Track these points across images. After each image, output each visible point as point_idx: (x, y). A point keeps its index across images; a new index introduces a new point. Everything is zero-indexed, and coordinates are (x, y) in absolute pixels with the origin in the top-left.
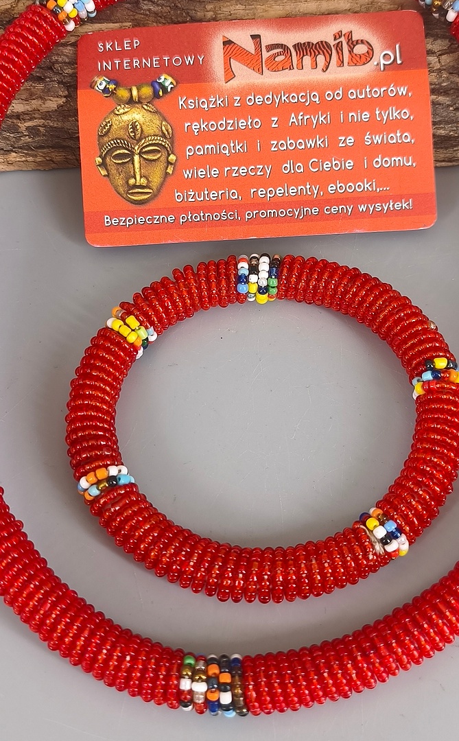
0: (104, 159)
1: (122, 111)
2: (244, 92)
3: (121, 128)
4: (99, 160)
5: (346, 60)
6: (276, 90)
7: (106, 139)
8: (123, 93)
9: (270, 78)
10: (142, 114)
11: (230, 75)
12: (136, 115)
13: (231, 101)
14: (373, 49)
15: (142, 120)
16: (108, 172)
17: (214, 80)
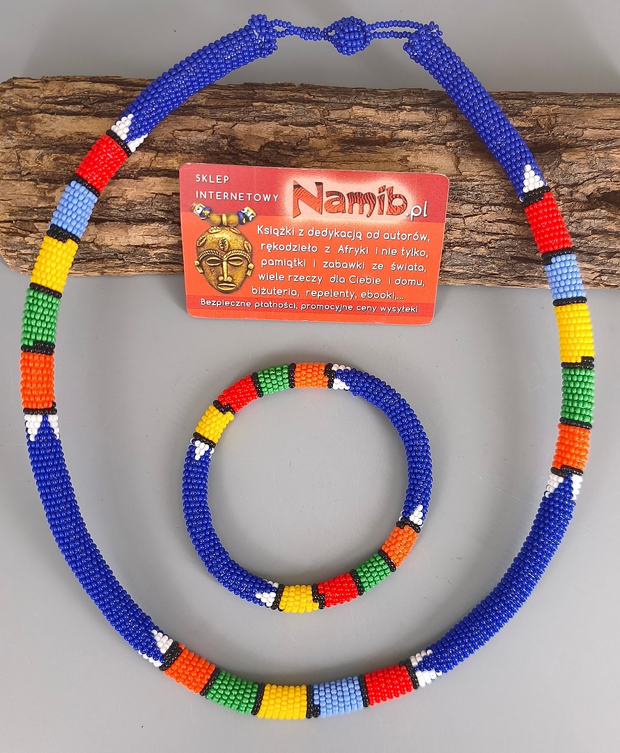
0: (201, 262)
1: (214, 231)
2: (307, 226)
3: (214, 242)
4: (197, 262)
5: (386, 210)
6: (331, 227)
7: (202, 249)
8: (215, 218)
9: (327, 218)
10: (229, 234)
11: (297, 212)
12: (225, 235)
13: (297, 233)
14: (406, 204)
15: (229, 239)
16: (203, 270)
17: (285, 215)
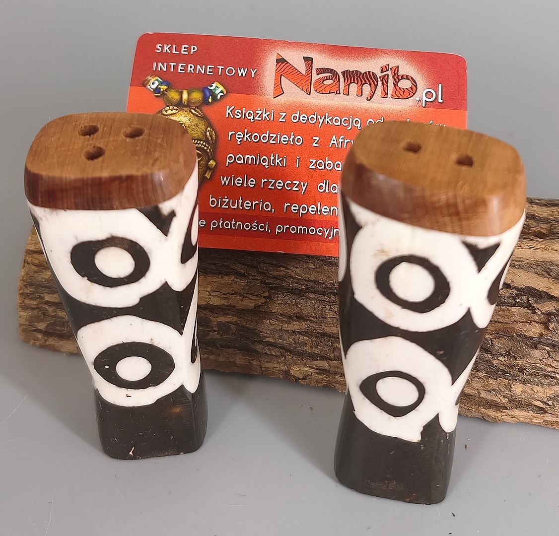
1: (169, 112)
5: (390, 92)
8: (173, 95)
9: (317, 100)
10: (189, 117)
11: (279, 91)
12: (183, 118)
13: (277, 116)
14: (416, 86)
17: (263, 94)
